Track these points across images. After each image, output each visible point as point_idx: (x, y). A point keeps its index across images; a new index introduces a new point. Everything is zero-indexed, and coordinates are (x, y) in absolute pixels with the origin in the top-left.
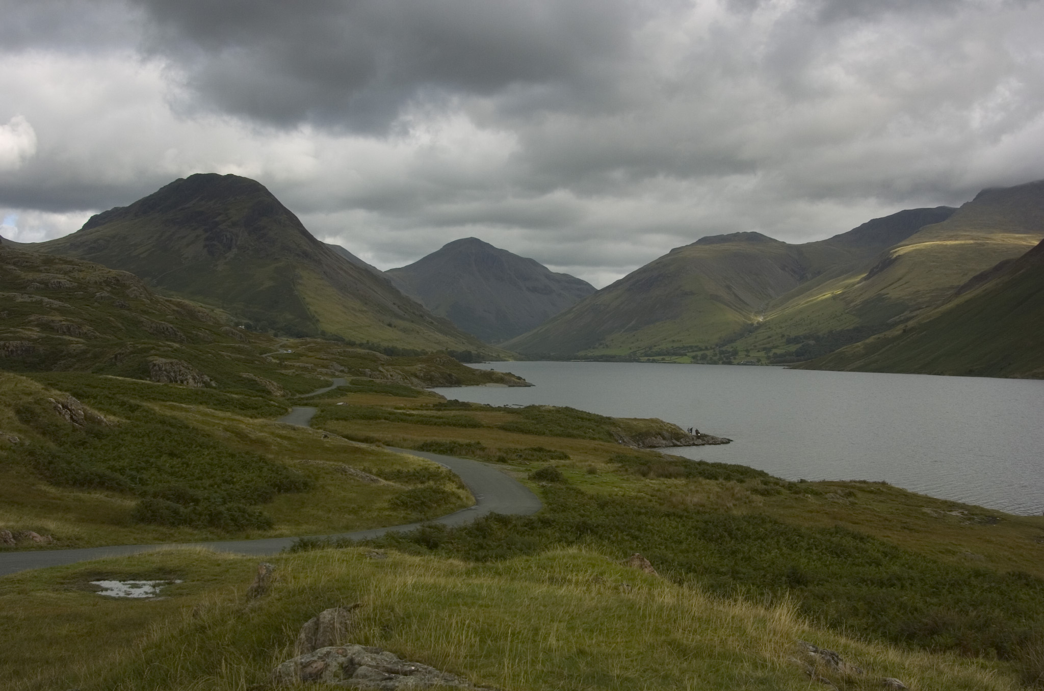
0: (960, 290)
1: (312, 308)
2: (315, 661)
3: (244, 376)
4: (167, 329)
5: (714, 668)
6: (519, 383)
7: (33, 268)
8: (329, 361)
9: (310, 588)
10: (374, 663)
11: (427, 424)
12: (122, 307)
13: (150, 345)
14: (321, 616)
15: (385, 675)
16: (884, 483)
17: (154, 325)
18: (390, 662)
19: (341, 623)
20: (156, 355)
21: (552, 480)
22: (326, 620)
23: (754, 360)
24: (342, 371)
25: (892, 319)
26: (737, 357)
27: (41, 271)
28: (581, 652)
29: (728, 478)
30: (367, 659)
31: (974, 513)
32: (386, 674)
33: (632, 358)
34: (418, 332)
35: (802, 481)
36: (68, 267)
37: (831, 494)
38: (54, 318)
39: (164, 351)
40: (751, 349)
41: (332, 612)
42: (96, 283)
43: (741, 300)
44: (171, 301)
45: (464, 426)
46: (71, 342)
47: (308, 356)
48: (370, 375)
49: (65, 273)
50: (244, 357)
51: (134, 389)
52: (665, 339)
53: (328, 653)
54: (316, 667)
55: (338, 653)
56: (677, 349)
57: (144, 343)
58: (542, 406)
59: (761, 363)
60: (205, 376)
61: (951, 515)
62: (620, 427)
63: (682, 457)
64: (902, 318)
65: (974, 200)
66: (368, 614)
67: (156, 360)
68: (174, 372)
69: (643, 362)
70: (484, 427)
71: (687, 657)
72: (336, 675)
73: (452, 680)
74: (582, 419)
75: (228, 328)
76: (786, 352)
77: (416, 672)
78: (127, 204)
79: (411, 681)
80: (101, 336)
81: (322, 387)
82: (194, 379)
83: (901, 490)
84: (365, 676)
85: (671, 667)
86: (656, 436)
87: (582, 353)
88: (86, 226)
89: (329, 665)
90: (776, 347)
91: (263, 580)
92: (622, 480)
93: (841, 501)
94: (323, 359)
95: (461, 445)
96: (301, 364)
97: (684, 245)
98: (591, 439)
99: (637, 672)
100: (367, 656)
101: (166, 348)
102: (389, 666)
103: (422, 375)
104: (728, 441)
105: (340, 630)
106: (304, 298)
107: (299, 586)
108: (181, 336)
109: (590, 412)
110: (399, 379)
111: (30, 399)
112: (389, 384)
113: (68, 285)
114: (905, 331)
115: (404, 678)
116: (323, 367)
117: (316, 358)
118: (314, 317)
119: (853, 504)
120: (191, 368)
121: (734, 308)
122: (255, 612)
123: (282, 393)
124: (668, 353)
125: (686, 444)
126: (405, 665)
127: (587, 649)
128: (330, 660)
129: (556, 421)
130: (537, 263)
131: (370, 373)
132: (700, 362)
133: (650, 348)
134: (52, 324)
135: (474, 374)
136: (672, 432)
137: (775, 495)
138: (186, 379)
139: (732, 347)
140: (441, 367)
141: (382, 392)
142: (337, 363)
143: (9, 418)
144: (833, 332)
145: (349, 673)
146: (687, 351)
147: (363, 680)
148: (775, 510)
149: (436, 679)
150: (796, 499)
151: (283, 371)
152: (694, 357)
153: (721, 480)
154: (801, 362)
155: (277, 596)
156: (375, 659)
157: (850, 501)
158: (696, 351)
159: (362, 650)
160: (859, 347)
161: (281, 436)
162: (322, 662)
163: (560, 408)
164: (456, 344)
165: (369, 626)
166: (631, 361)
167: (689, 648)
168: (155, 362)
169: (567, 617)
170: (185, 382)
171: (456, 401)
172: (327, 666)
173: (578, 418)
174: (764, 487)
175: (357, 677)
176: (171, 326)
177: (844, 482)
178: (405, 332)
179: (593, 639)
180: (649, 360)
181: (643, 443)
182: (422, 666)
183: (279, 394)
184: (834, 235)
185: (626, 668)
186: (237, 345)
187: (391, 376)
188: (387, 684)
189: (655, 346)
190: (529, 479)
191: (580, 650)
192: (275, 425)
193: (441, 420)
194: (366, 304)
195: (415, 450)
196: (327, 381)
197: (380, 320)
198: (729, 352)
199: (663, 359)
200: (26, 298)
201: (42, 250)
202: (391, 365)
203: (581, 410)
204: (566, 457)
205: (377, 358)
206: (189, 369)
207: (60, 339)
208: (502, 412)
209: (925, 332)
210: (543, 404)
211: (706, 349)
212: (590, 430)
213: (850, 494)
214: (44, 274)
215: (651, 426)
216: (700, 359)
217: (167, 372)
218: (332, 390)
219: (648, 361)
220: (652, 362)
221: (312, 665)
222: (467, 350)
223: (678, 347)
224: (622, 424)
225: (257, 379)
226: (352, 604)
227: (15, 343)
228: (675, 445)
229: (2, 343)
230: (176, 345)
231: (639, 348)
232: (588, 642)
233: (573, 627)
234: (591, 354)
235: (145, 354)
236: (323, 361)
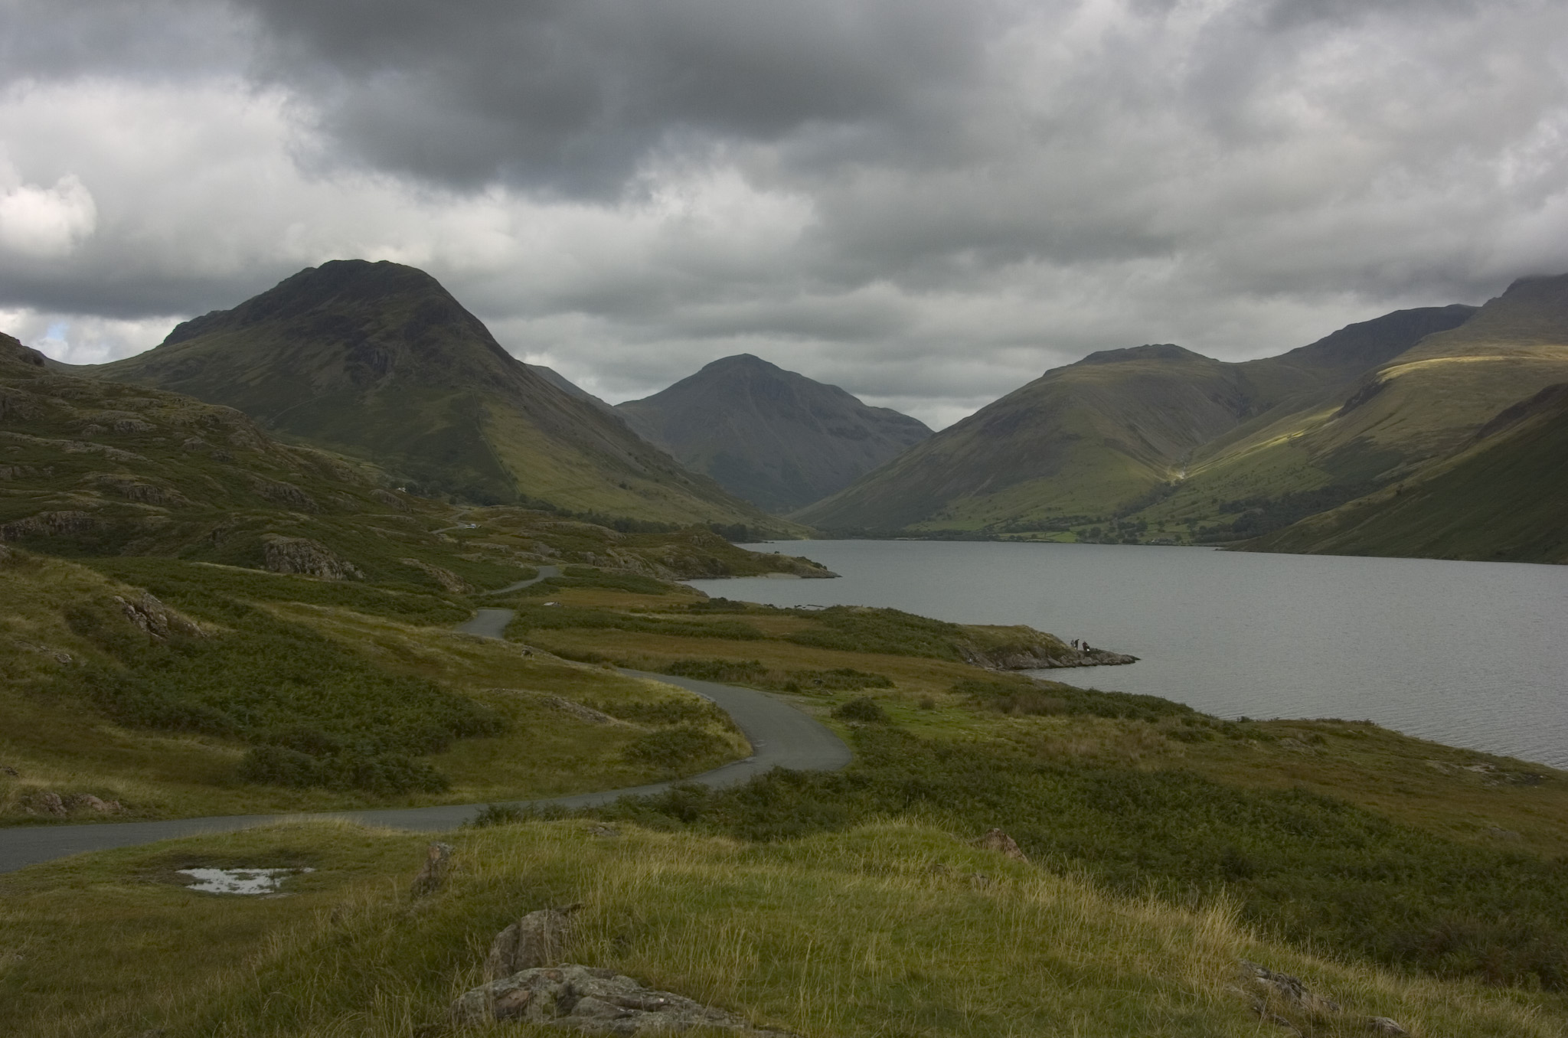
0: (1483, 432)
1: (506, 461)
2: (514, 990)
3: (406, 563)
4: (290, 493)
5: (1114, 1001)
6: (817, 572)
7: (91, 403)
8: (532, 541)
9: (507, 880)
10: (603, 993)
11: (679, 635)
12: (224, 459)
13: (265, 517)
14: (524, 922)
15: (619, 1011)
16: (1367, 723)
17: (271, 487)
18: (628, 991)
19: (553, 933)
20: (272, 531)
21: (867, 719)
22: (531, 928)
23: (1172, 538)
24: (551, 555)
25: (1379, 476)
26: (1145, 533)
27: (102, 407)
28: (914, 977)
29: (1132, 715)
30: (593, 986)
31: (1505, 768)
32: (621, 1010)
33: (987, 535)
34: (665, 496)
35: (1244, 720)
36: (145, 401)
37: (1288, 739)
38: (122, 477)
39: (286, 526)
40: (1167, 521)
41: (540, 915)
42: (184, 424)
43: (1151, 447)
44: (296, 450)
45: (734, 637)
46: (147, 513)
47: (501, 534)
48: (594, 562)
49: (139, 410)
50: (404, 534)
51: (241, 583)
52: (1037, 506)
53: (535, 978)
54: (516, 999)
55: (549, 978)
56: (1056, 521)
57: (257, 514)
58: (851, 607)
59: (1182, 542)
60: (347, 563)
61: (1471, 771)
62: (969, 639)
63: (1063, 684)
64: (1395, 474)
65: (1504, 294)
66: (594, 920)
67: (275, 539)
68: (301, 556)
69: (1004, 541)
70: (764, 639)
71: (1073, 985)
72: (546, 1011)
73: (720, 1019)
74: (912, 626)
75: (381, 491)
76: (1219, 525)
77: (666, 1007)
78: (230, 307)
79: (659, 1020)
80: (192, 503)
81: (521, 579)
82: (331, 567)
83: (1394, 733)
84: (590, 1012)
85: (1049, 999)
86: (1024, 652)
87: (912, 528)
88: (169, 340)
89: (536, 995)
90: (1205, 518)
91: (436, 867)
92: (972, 718)
93: (1303, 750)
94: (523, 537)
95: (730, 666)
96: (491, 546)
97: (1065, 365)
98: (925, 657)
99: (998, 1006)
100: (592, 983)
101: (289, 522)
102: (626, 997)
103: (672, 560)
104: (1133, 660)
105: (552, 943)
106: (495, 446)
107: (489, 877)
108: (311, 504)
109: (925, 617)
110: (637, 568)
111: (88, 598)
112: (621, 574)
113: (143, 427)
114: (1399, 493)
115: (648, 1015)
116: (523, 548)
117: (512, 536)
118: (509, 474)
119: (1321, 754)
120: (326, 552)
121: (1142, 459)
122: (424, 915)
123: (462, 587)
124: (1041, 527)
125: (1068, 664)
126: (649, 995)
127: (923, 972)
128: (537, 988)
129: (873, 629)
130: (844, 392)
131: (593, 558)
132: (1090, 541)
133: (1015, 520)
134: (120, 486)
135: (750, 560)
136: (1047, 646)
137: (1203, 742)
138: (319, 568)
139: (1138, 518)
140: (700, 549)
141: (612, 587)
142: (546, 543)
143: (56, 626)
144: (1291, 495)
145: (566, 1008)
146: (1070, 524)
147: (587, 1017)
148: (1203, 763)
149: (696, 1016)
150: (1235, 746)
151: (464, 556)
152: (1080, 534)
153: (1121, 718)
154: (1243, 541)
155: (457, 892)
156: (605, 986)
157: (1316, 751)
158: (1083, 524)
159: (585, 973)
160: (1330, 517)
161: (461, 653)
162: (526, 992)
163: (878, 610)
164: (723, 514)
165: (595, 938)
166: (985, 539)
167: (1077, 971)
168: (272, 542)
169: (892, 925)
170: (317, 572)
171: (723, 600)
172: (533, 996)
173: (906, 625)
174: (1187, 728)
175: (578, 1013)
176: (297, 488)
177: (1307, 721)
178: (645, 496)
179: (931, 957)
180: (1012, 537)
181: (1004, 663)
182: (675, 998)
183: (457, 590)
184: (1292, 349)
185: (982, 1001)
186: (395, 517)
187: (625, 562)
188: (623, 1024)
189: (1022, 517)
190: (832, 717)
191: (912, 973)
192: (451, 635)
193: (701, 628)
194: (587, 454)
195: (661, 673)
196: (529, 570)
197: (608, 480)
198: (1134, 525)
199: (1034, 537)
200: (80, 448)
201: (105, 376)
202: (626, 546)
203: (910, 613)
204: (888, 684)
205: (604, 535)
206: (323, 552)
207: (131, 508)
208: (792, 616)
209: (1429, 496)
210: (854, 605)
211: (1099, 521)
212: (925, 643)
213: (1317, 740)
214: (108, 412)
215: (1017, 637)
216: (1089, 537)
217: (289, 557)
218: (538, 583)
219: (1012, 539)
220: (1016, 541)
221: (511, 995)
222: (738, 524)
223: (1057, 518)
224: (972, 634)
225: (424, 567)
226: (570, 905)
227: (64, 514)
228: (1052, 666)
229: (45, 514)
230: (304, 517)
231: (997, 519)
232: (924, 961)
233: (901, 939)
234: (926, 529)
235: (258, 531)
236: (522, 540)
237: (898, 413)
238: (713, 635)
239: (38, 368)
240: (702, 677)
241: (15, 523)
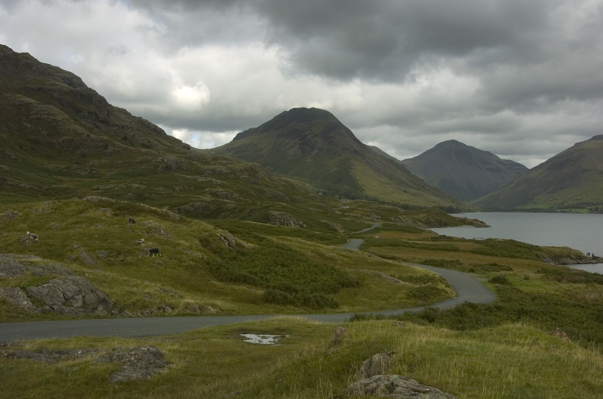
1: (360, 183)
2: (371, 383)
3: (322, 221)
4: (279, 195)
6: (482, 225)
7: (207, 163)
8: (370, 213)
9: (365, 342)
10: (405, 386)
11: (427, 249)
12: (255, 183)
13: (270, 204)
14: (373, 358)
15: (412, 393)
17: (272, 193)
18: (415, 385)
19: (384, 362)
20: (273, 210)
21: (502, 283)
22: (376, 360)
24: (377, 218)
27: (211, 164)
28: (528, 385)
30: (401, 383)
33: (551, 210)
34: (421, 195)
36: (226, 162)
38: (218, 190)
39: (278, 208)
41: (380, 355)
42: (240, 170)
44: (281, 179)
45: (449, 250)
46: (227, 203)
47: (358, 210)
48: (394, 221)
49: (224, 165)
50: (322, 211)
51: (262, 229)
52: (572, 199)
53: (379, 379)
54: (372, 386)
55: (384, 379)
57: (267, 203)
58: (496, 239)
60: (301, 221)
62: (544, 252)
66: (400, 358)
67: (273, 213)
68: (283, 219)
69: (558, 212)
70: (461, 251)
71: (594, 392)
72: (384, 391)
74: (520, 247)
75: (313, 194)
77: (430, 392)
78: (256, 126)
79: (427, 396)
80: (243, 199)
81: (366, 227)
82: (294, 223)
84: (400, 393)
85: (584, 397)
86: (567, 257)
87: (520, 207)
88: (235, 139)
89: (379, 385)
91: (338, 336)
92: (545, 284)
94: (367, 212)
95: (447, 262)
96: (354, 215)
97: (583, 141)
98: (526, 259)
100: (401, 381)
101: (279, 206)
102: (414, 388)
103: (424, 220)
105: (384, 366)
106: (356, 177)
107: (359, 340)
108: (287, 199)
109: (526, 243)
110: (411, 223)
111: (207, 234)
112: (405, 226)
113: (226, 171)
115: (423, 395)
116: (367, 216)
117: (363, 211)
118: (361, 187)
120: (293, 217)
122: (334, 354)
123: (343, 231)
124: (573, 207)
125: (585, 263)
126: (423, 387)
127: (531, 383)
128: (380, 383)
129: (504, 248)
130: (492, 154)
131: (394, 219)
132: (594, 212)
133: (562, 204)
134: (217, 193)
135: (455, 220)
136: (576, 255)
138: (290, 223)
140: (435, 216)
141: (401, 231)
142: (376, 214)
143: (196, 244)
145: (391, 391)
146: (586, 206)
147: (399, 395)
149: (442, 396)
151: (344, 219)
152: (590, 209)
155: (347, 346)
156: (406, 383)
158: (592, 206)
159: (399, 379)
161: (344, 256)
162: (376, 384)
163: (507, 240)
164: (444, 202)
165: (401, 364)
166: (550, 212)
167: (596, 386)
168: (273, 214)
169: (519, 364)
170: (289, 225)
171: (445, 236)
172: (378, 386)
173: (518, 246)
175: (396, 393)
176: (282, 193)
178: (414, 196)
179: (535, 378)
181: (558, 261)
182: (433, 389)
185: (556, 396)
186: (318, 204)
187: (406, 221)
189: (565, 203)
190: (488, 282)
191: (527, 383)
192: (339, 249)
193: (436, 247)
194: (391, 179)
195: (420, 264)
196: (369, 224)
197: (399, 189)
199: (571, 211)
200: (203, 179)
201: (212, 153)
202: (406, 215)
203: (520, 242)
204: (511, 270)
205: (398, 211)
206: (291, 217)
207: (221, 201)
208: (472, 242)
211: (598, 204)
212: (526, 254)
214: (213, 166)
215: (564, 251)
217: (279, 219)
218: (372, 229)
219: (561, 212)
220: (563, 212)
221: (370, 385)
222: (450, 206)
223: (580, 203)
224: (545, 250)
225: (329, 223)
226: (391, 352)
227: (198, 203)
228: (579, 263)
229: (191, 203)
230: (284, 204)
231: (555, 204)
232: (532, 379)
233: (522, 370)
234: (525, 208)
235: (267, 209)
236: (367, 213)
237: (513, 162)
238: (440, 249)
239: (189, 151)
240: (436, 266)
241: (181, 207)
